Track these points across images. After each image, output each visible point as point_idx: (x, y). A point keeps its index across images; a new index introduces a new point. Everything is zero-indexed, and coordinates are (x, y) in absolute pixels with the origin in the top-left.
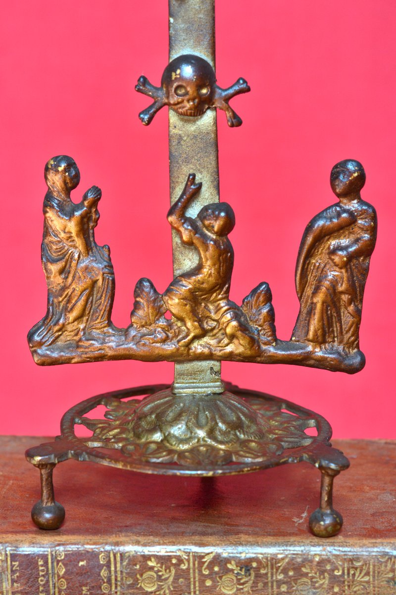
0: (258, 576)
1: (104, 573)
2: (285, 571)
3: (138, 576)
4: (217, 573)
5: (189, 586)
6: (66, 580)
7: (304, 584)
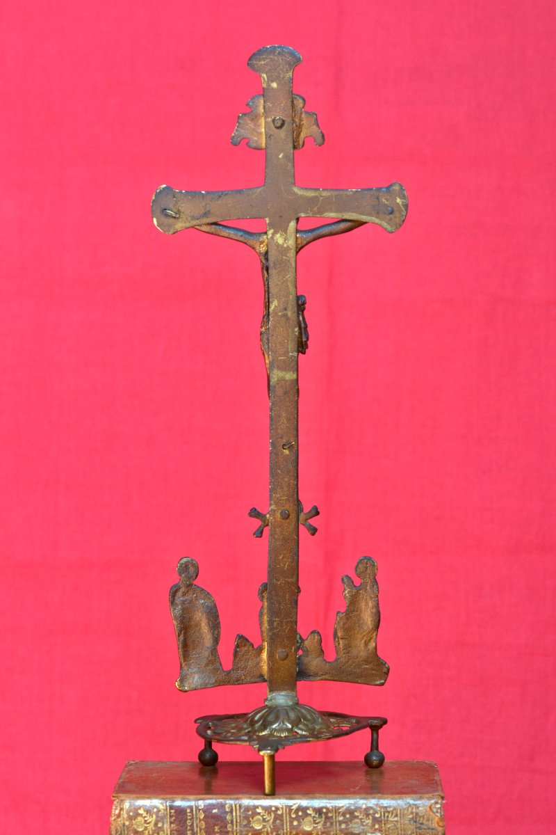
0: (327, 818)
1: (228, 817)
2: (344, 815)
3: (251, 819)
4: (300, 816)
5: (283, 825)
6: (205, 822)
7: (356, 823)
